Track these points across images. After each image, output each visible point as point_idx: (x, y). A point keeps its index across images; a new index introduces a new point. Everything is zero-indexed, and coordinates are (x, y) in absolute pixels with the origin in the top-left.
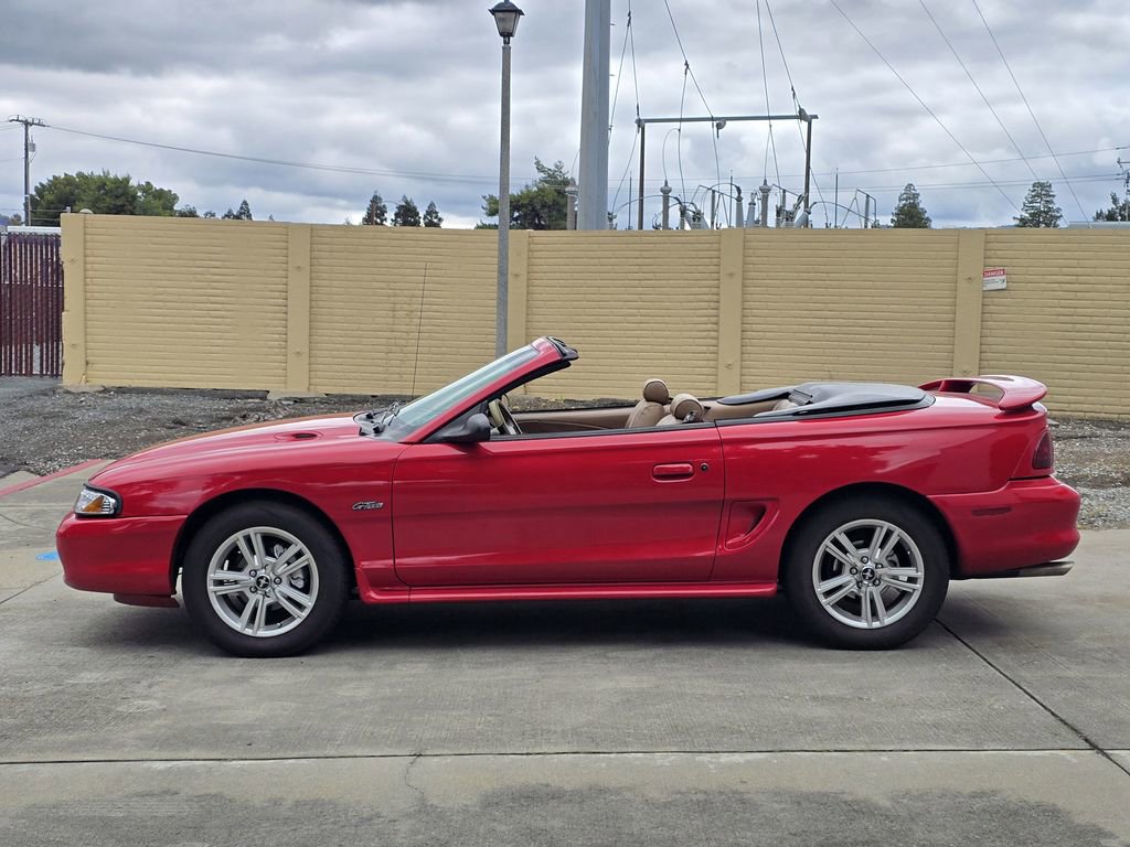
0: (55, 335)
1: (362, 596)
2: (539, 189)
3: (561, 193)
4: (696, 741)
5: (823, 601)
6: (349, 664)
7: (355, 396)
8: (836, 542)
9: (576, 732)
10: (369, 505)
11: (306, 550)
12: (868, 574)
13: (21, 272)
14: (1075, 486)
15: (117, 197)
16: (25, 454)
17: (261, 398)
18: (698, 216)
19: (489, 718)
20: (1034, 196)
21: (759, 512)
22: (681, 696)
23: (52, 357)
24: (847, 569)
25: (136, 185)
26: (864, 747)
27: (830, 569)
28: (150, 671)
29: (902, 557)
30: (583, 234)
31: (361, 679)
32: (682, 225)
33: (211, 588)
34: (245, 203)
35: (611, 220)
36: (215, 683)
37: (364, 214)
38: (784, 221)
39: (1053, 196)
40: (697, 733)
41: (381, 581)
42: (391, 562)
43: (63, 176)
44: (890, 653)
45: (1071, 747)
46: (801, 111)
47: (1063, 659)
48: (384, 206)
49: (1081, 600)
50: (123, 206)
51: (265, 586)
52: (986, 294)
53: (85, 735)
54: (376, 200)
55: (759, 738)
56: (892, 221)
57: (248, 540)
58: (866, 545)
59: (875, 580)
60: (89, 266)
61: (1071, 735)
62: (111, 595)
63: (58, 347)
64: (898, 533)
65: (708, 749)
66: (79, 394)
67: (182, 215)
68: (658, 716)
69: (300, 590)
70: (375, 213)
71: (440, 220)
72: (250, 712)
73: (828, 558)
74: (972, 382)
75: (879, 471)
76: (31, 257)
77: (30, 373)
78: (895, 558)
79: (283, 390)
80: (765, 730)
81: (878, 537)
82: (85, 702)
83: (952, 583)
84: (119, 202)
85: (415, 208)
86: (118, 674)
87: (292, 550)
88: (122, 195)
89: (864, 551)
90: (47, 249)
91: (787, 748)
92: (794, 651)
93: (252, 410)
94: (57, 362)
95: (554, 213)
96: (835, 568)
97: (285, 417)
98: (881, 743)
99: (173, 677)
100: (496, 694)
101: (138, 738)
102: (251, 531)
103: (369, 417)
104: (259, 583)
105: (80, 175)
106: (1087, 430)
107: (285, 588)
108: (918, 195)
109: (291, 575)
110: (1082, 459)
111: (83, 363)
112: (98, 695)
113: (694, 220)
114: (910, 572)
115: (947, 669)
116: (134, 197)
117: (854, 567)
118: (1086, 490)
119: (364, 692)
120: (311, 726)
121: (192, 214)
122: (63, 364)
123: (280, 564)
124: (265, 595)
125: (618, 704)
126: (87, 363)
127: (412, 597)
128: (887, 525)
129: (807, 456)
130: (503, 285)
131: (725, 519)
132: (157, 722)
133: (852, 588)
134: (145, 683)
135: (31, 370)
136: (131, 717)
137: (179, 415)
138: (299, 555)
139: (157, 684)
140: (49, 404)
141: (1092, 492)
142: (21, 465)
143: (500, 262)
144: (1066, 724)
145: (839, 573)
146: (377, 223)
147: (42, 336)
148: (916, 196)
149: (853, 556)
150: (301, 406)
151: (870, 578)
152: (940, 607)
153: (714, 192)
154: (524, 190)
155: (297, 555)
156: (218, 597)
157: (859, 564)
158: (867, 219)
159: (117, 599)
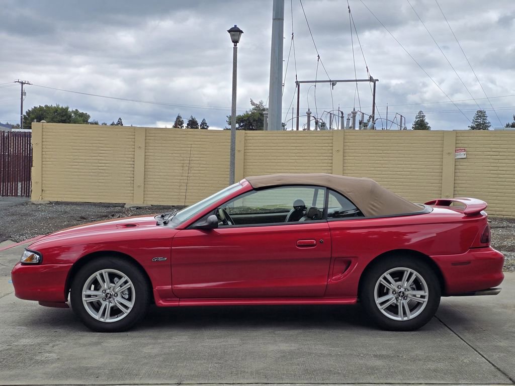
0: (27, 178)
1: (156, 303)
2: (252, 113)
3: (262, 115)
4: (316, 378)
5: (379, 307)
6: (150, 336)
7: (165, 206)
8: (385, 278)
9: (258, 372)
10: (160, 259)
11: (129, 280)
12: (401, 294)
13: (13, 148)
14: (500, 251)
15: (63, 116)
16: (10, 232)
17: (121, 207)
18: (323, 125)
19: (215, 365)
20: (477, 117)
21: (348, 264)
22: (310, 354)
23: (27, 188)
24: (391, 291)
25: (71, 111)
26: (400, 382)
27: (383, 292)
28: (54, 339)
29: (418, 286)
30: (270, 132)
31: (155, 344)
32: (316, 129)
33: (84, 299)
34: (120, 119)
35: (284, 126)
36: (84, 345)
37: (173, 124)
38: (363, 128)
39: (486, 117)
40: (317, 373)
41: (165, 295)
42: (171, 286)
43: (38, 107)
44: (413, 333)
45: (503, 383)
46: (371, 77)
47: (498, 336)
48: (183, 121)
49: (505, 307)
50: (66, 120)
51: (110, 298)
52: (456, 160)
53: (18, 371)
54: (179, 117)
55: (348, 377)
56: (413, 127)
57: (102, 275)
58: (400, 280)
59: (404, 297)
60: (44, 146)
61: (503, 377)
62: (38, 302)
63: (29, 183)
64: (415, 274)
65: (322, 382)
66: (38, 205)
67: (91, 123)
68: (298, 364)
69: (127, 299)
70: (179, 123)
71: (208, 127)
72: (100, 360)
73: (381, 286)
74: (451, 201)
75: (407, 244)
76: (18, 142)
77: (16, 195)
78: (414, 286)
79: (132, 203)
80: (351, 372)
81: (406, 276)
82: (21, 354)
83: (442, 298)
84: (63, 119)
85: (196, 122)
86: (39, 340)
87: (123, 280)
88: (65, 115)
89: (399, 283)
90: (25, 138)
91: (361, 382)
92: (365, 331)
93: (117, 212)
94: (29, 190)
95: (259, 124)
96: (385, 291)
97: (131, 216)
98: (408, 379)
99: (65, 342)
100: (220, 352)
101: (44, 374)
102: (103, 271)
103: (163, 216)
104: (106, 296)
105: (46, 106)
106: (505, 224)
107: (119, 299)
108: (425, 116)
109: (122, 292)
110: (503, 238)
111: (41, 191)
112: (27, 351)
113: (322, 126)
114: (422, 293)
115: (441, 341)
116: (70, 116)
117: (394, 290)
118: (505, 253)
119: (156, 350)
120: (129, 367)
121: (96, 123)
122: (31, 191)
123: (117, 287)
124: (110, 302)
125: (279, 358)
126: (42, 190)
127: (180, 303)
128: (410, 270)
129: (371, 237)
130: (233, 155)
131: (332, 266)
132: (54, 365)
133: (394, 301)
134: (51, 345)
135: (17, 194)
136: (42, 362)
137: (83, 215)
138: (126, 282)
139: (57, 345)
140: (24, 210)
141: (508, 253)
142: (9, 238)
143: (232, 144)
144: (500, 370)
145: (387, 293)
146: (179, 128)
147: (22, 178)
148: (424, 116)
149: (394, 285)
150: (139, 211)
151: (402, 296)
152: (436, 309)
153: (331, 114)
154: (245, 113)
155: (124, 283)
156: (87, 303)
157: (397, 289)
158: (401, 126)
159: (40, 304)
